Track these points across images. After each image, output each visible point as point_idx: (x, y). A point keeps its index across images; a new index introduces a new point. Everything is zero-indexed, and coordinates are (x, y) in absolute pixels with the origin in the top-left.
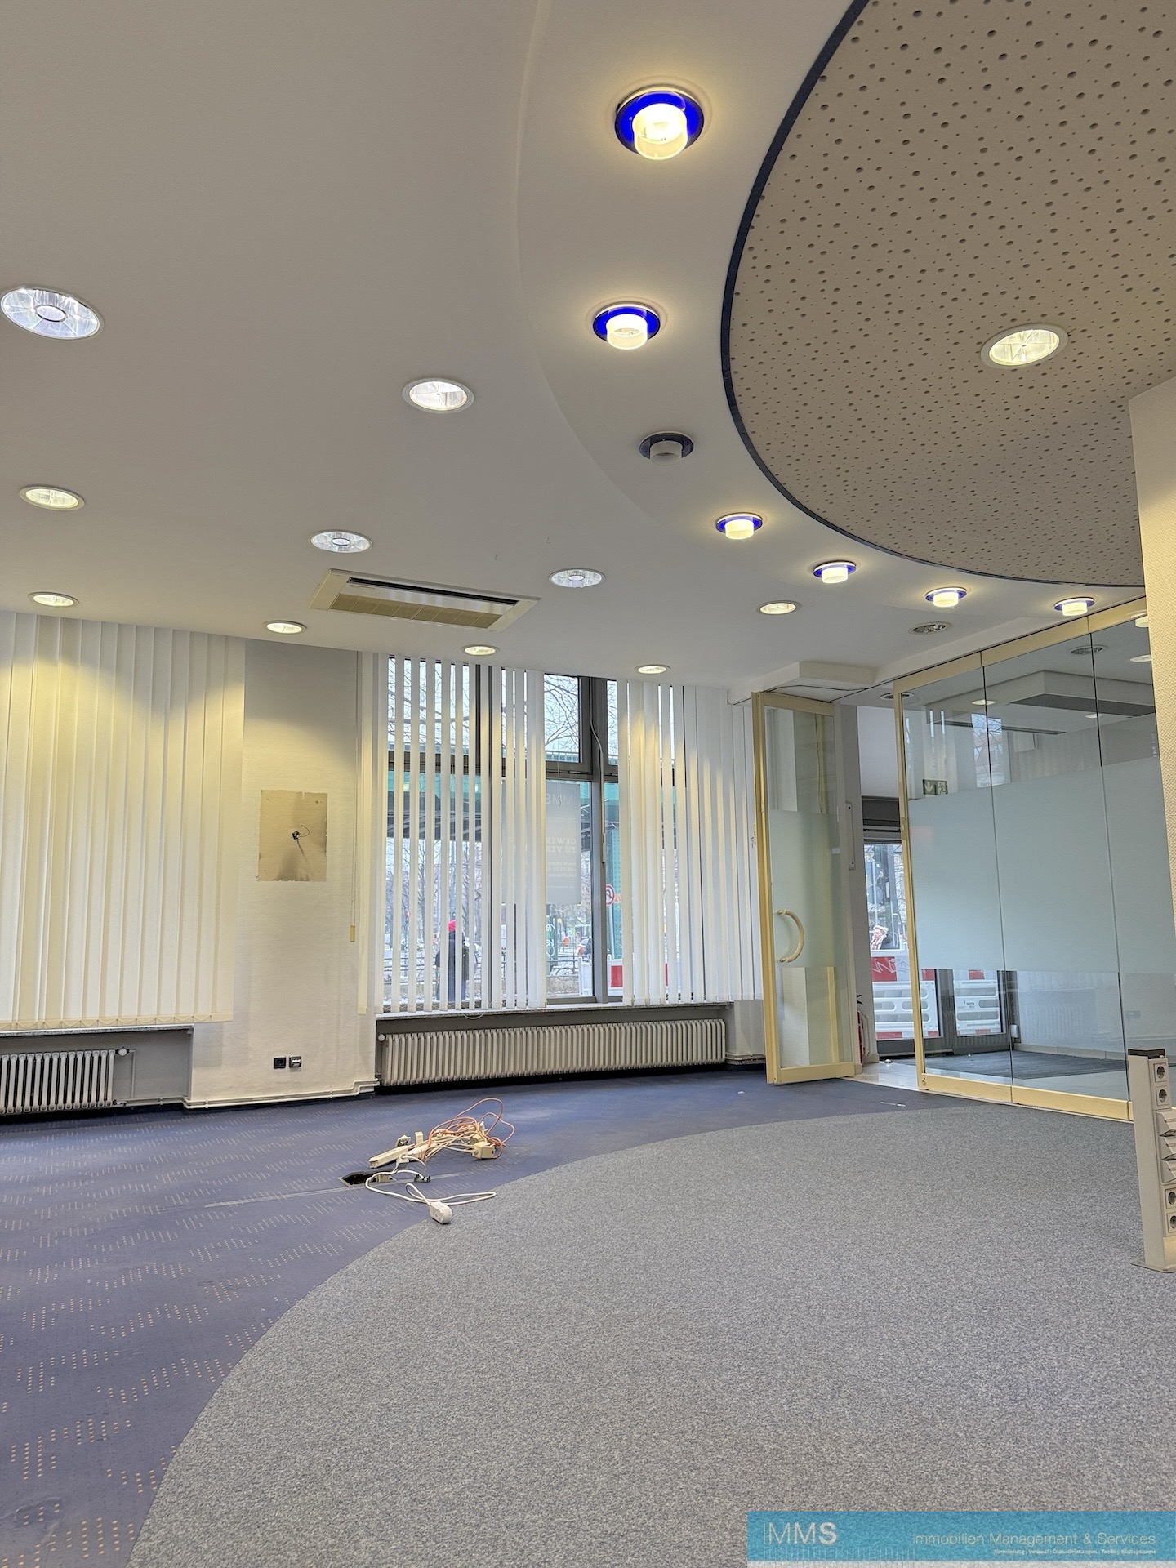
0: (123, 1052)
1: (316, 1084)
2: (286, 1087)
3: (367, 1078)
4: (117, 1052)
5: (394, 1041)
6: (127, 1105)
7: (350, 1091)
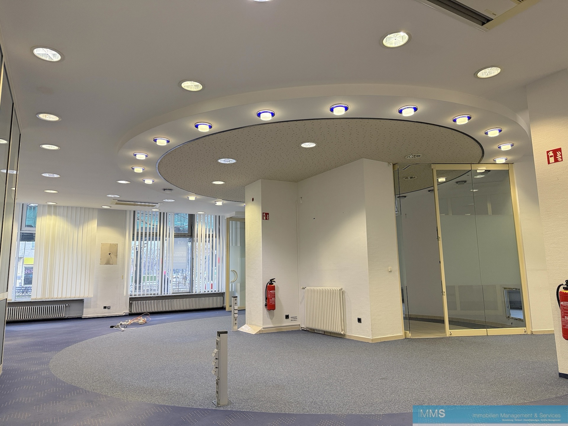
0: (67, 305)
1: (114, 313)
2: (107, 313)
3: (127, 311)
4: (66, 305)
5: (134, 303)
6: (68, 317)
7: (122, 314)
